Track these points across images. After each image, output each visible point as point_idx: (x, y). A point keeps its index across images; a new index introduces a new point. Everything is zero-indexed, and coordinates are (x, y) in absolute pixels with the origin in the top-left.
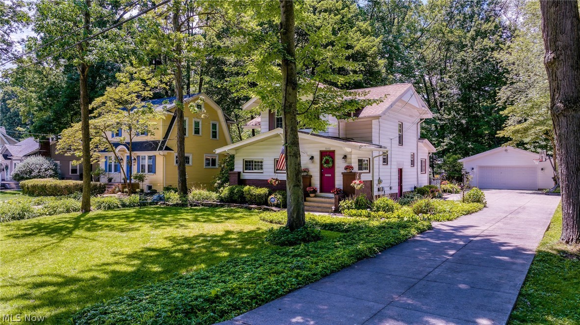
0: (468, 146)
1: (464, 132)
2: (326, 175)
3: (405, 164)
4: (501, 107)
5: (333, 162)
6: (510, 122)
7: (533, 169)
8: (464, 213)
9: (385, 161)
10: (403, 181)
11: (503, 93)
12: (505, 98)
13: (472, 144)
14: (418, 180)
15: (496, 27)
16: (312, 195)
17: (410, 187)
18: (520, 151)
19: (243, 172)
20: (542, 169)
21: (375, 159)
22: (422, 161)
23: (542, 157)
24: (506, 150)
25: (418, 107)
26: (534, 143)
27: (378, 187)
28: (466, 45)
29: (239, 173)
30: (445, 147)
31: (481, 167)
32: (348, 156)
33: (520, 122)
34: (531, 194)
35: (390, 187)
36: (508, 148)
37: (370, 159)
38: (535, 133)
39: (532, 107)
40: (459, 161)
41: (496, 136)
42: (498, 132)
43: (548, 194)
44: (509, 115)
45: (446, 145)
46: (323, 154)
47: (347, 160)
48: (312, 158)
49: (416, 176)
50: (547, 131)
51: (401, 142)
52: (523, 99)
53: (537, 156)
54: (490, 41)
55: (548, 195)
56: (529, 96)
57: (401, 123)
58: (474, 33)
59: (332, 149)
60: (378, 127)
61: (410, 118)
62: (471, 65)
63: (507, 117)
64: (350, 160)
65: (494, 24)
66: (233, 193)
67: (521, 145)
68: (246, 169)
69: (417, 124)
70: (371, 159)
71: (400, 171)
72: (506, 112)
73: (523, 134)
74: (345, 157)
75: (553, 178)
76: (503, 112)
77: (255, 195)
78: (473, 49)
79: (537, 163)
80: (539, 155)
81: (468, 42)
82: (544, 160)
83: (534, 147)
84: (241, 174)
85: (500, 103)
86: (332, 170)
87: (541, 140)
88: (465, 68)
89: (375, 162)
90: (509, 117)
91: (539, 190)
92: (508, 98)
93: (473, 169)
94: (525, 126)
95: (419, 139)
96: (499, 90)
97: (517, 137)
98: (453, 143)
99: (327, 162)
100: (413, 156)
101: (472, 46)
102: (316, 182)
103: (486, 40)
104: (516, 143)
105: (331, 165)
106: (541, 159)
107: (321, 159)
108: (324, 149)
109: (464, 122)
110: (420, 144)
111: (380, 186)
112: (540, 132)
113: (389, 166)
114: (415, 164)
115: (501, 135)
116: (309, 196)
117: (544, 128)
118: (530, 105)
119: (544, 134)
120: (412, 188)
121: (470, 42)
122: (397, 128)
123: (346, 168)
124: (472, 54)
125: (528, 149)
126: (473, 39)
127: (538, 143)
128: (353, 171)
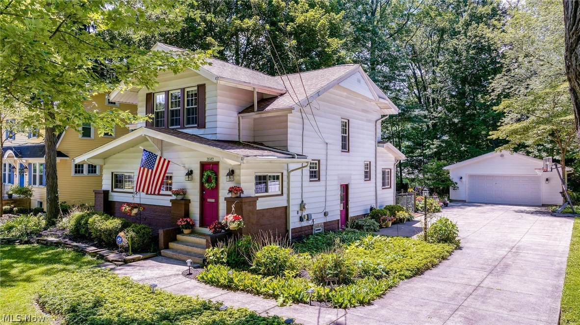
0: (461, 149)
1: (458, 132)
2: (209, 200)
3: (353, 177)
4: (495, 101)
5: (217, 180)
6: (506, 120)
7: (535, 179)
8: (408, 273)
9: (315, 175)
10: (349, 202)
11: (498, 84)
12: (499, 89)
13: (465, 147)
14: (376, 198)
15: (493, 9)
16: (186, 231)
17: (362, 208)
18: (520, 157)
19: (112, 191)
20: (547, 180)
21: (292, 174)
22: (384, 173)
23: (547, 165)
24: (502, 156)
25: (371, 97)
26: (538, 145)
27: (300, 214)
28: (459, 32)
29: (106, 193)
30: (435, 150)
31: (472, 177)
32: (236, 172)
33: (519, 120)
34: (532, 213)
35: (325, 213)
36: (504, 152)
37: (282, 173)
38: (537, 134)
39: (534, 100)
40: (445, 168)
41: (488, 137)
42: (490, 133)
43: (554, 214)
44: (505, 111)
45: (437, 147)
46: (204, 166)
47: (235, 177)
48: (190, 173)
49: (374, 193)
50: (553, 132)
51: (345, 146)
52: (523, 90)
53: (540, 163)
54: (486, 26)
55: (555, 216)
56: (531, 87)
57: (347, 121)
58: (468, 18)
59: (215, 160)
60: (301, 126)
61: (363, 114)
62: (464, 54)
63: (502, 114)
64: (238, 177)
65: (491, 7)
66: (80, 224)
67: (520, 147)
68: (116, 187)
69: (376, 122)
70: (285, 173)
71: (345, 188)
72: (501, 107)
73: (522, 136)
74: (232, 173)
75: (561, 193)
76: (497, 107)
77: (100, 231)
78: (466, 36)
79: (540, 173)
80: (543, 161)
81: (461, 29)
82: (549, 169)
83: (539, 150)
84: (109, 194)
85: (494, 95)
86: (215, 192)
87: (546, 142)
88: (457, 58)
89: (292, 178)
90: (505, 113)
91: (543, 205)
92: (504, 90)
93: (461, 178)
94: (525, 124)
95: (379, 142)
96: (492, 79)
97: (516, 139)
98: (444, 145)
99: (209, 180)
100: (368, 166)
101: (465, 33)
102: (195, 209)
103: (481, 25)
104: (513, 146)
105: (213, 185)
106: (545, 168)
107: (202, 176)
108: (205, 160)
109: (456, 120)
110: (379, 149)
111: (304, 214)
112: (544, 133)
113: (322, 183)
114: (373, 176)
115: (494, 137)
116: (181, 233)
117: (549, 127)
118: (531, 98)
119: (550, 135)
120: (366, 210)
121: (463, 28)
122: (340, 128)
123: (231, 190)
124: (466, 42)
125: (532, 152)
126: (467, 24)
127: (543, 145)
128: (242, 195)
